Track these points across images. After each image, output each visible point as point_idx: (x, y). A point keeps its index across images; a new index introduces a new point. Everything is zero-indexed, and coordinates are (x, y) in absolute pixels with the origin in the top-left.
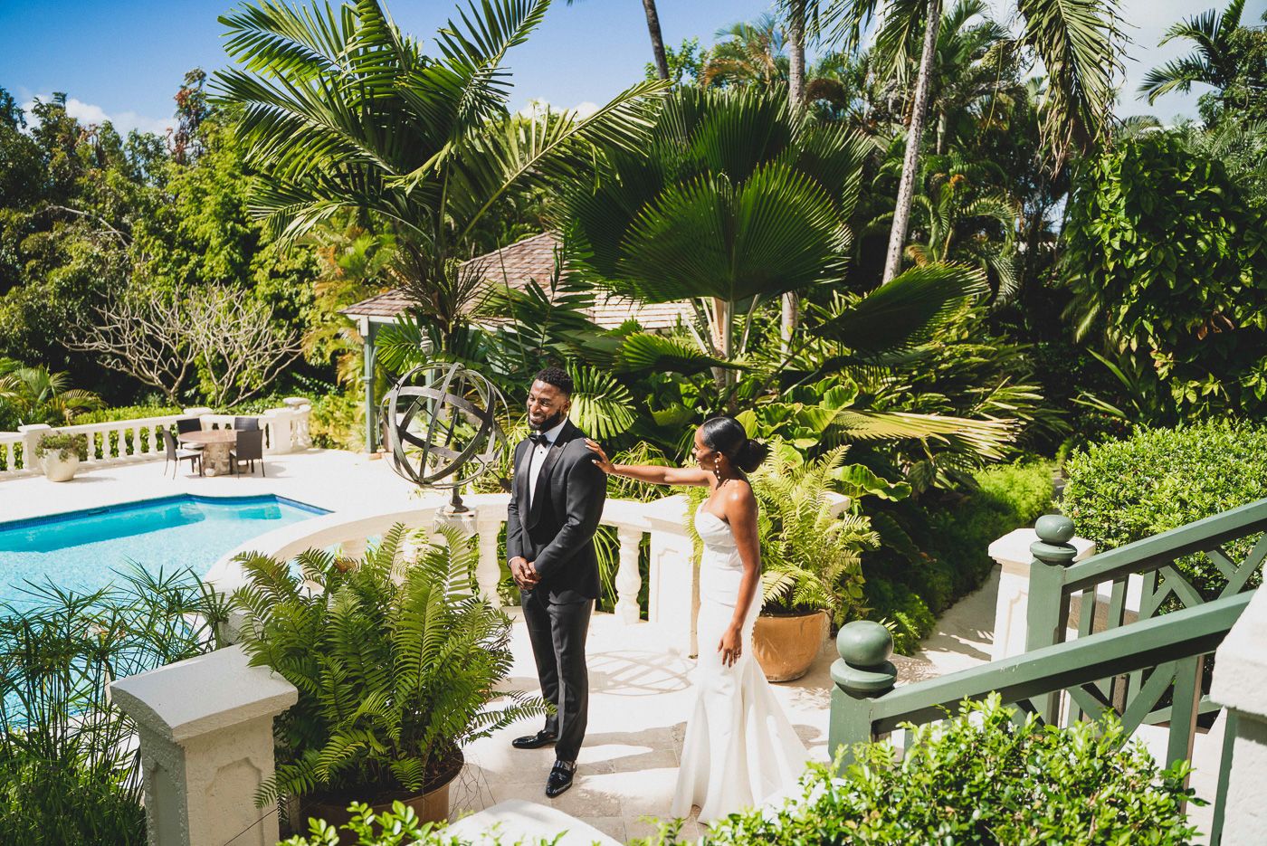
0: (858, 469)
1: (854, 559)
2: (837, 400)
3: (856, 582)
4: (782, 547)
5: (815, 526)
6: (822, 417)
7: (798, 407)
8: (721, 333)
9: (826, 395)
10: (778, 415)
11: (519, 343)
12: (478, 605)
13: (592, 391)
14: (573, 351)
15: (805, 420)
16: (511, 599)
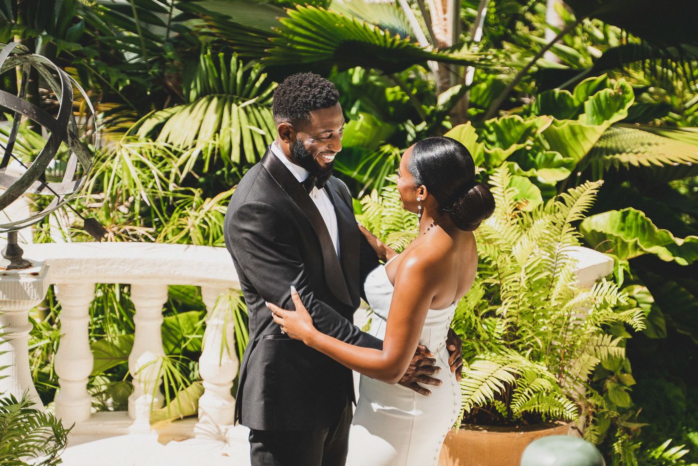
0: (631, 216)
1: (615, 348)
2: (603, 112)
3: (620, 382)
4: (500, 328)
5: (553, 298)
6: (580, 137)
7: (543, 123)
8: (445, 12)
9: (588, 105)
10: (513, 134)
11: (134, 20)
12: (14, 407)
13: (235, 93)
14: (210, 27)
15: (556, 142)
16: (110, 401)
